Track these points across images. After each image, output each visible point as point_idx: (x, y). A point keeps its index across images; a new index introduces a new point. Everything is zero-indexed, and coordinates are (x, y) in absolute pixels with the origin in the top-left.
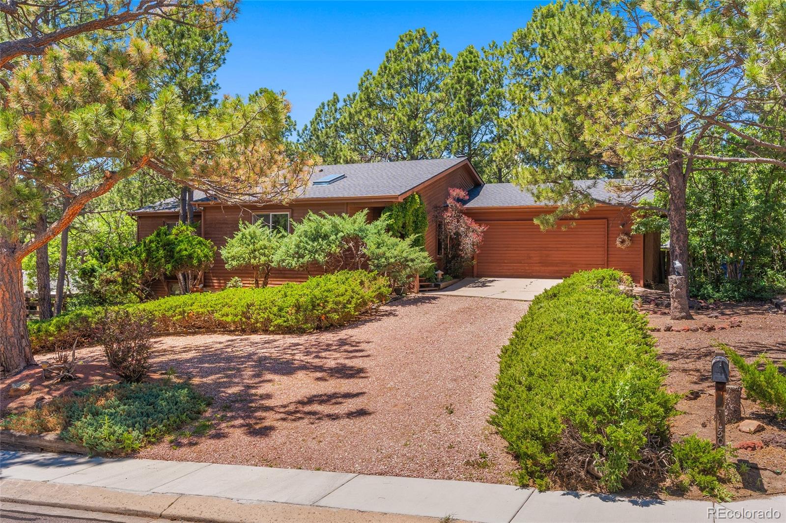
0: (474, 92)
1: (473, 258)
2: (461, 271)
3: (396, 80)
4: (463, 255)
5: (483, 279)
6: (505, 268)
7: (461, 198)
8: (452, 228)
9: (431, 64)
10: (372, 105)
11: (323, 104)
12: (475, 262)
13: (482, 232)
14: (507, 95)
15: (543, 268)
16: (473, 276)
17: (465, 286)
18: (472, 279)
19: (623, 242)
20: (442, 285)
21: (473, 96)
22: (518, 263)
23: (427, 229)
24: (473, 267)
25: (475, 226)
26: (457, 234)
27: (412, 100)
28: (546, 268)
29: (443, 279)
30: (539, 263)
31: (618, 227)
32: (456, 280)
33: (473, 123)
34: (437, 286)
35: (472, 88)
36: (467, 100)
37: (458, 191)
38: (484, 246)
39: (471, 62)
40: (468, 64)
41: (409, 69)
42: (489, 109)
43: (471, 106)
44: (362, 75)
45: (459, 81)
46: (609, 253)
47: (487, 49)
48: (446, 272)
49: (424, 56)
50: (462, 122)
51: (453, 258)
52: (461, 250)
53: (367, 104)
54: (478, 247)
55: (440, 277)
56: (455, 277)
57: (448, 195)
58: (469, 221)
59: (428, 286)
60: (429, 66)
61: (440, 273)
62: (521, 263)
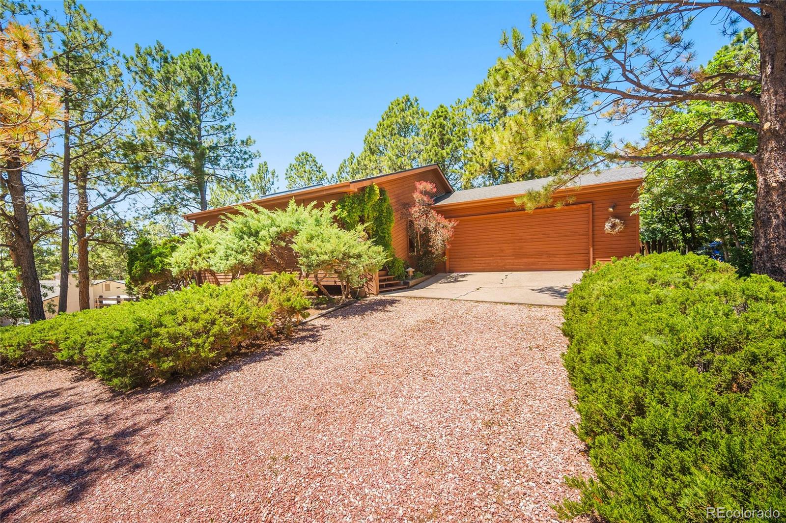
0: (445, 132)
1: (444, 254)
2: (433, 267)
3: (388, 131)
4: (433, 251)
5: (455, 274)
6: (477, 262)
7: (428, 190)
8: (420, 224)
9: (413, 118)
10: (373, 153)
11: (345, 160)
12: (446, 258)
13: (452, 228)
14: (470, 134)
15: (517, 261)
16: (445, 272)
17: (436, 282)
18: (444, 274)
19: (613, 226)
20: (411, 283)
21: (444, 135)
22: (490, 257)
23: (393, 225)
24: (445, 262)
25: (445, 222)
26: (426, 229)
27: (399, 144)
28: (520, 260)
29: (414, 276)
30: (513, 255)
31: (607, 210)
32: (429, 276)
33: (445, 155)
34: (406, 284)
35: (444, 129)
36: (440, 139)
37: (424, 184)
38: (455, 241)
39: (442, 112)
40: (440, 114)
41: (397, 122)
42: (457, 144)
43: (443, 143)
44: (366, 133)
45: (434, 126)
46: (596, 240)
47: (454, 105)
48: (418, 268)
49: (408, 113)
50: (436, 155)
51: (424, 254)
52: (431, 246)
53: (369, 152)
54: (448, 242)
55: (411, 274)
56: (427, 273)
57: (415, 189)
58: (439, 217)
59: (397, 285)
60: (411, 118)
61: (411, 270)
62: (493, 256)
